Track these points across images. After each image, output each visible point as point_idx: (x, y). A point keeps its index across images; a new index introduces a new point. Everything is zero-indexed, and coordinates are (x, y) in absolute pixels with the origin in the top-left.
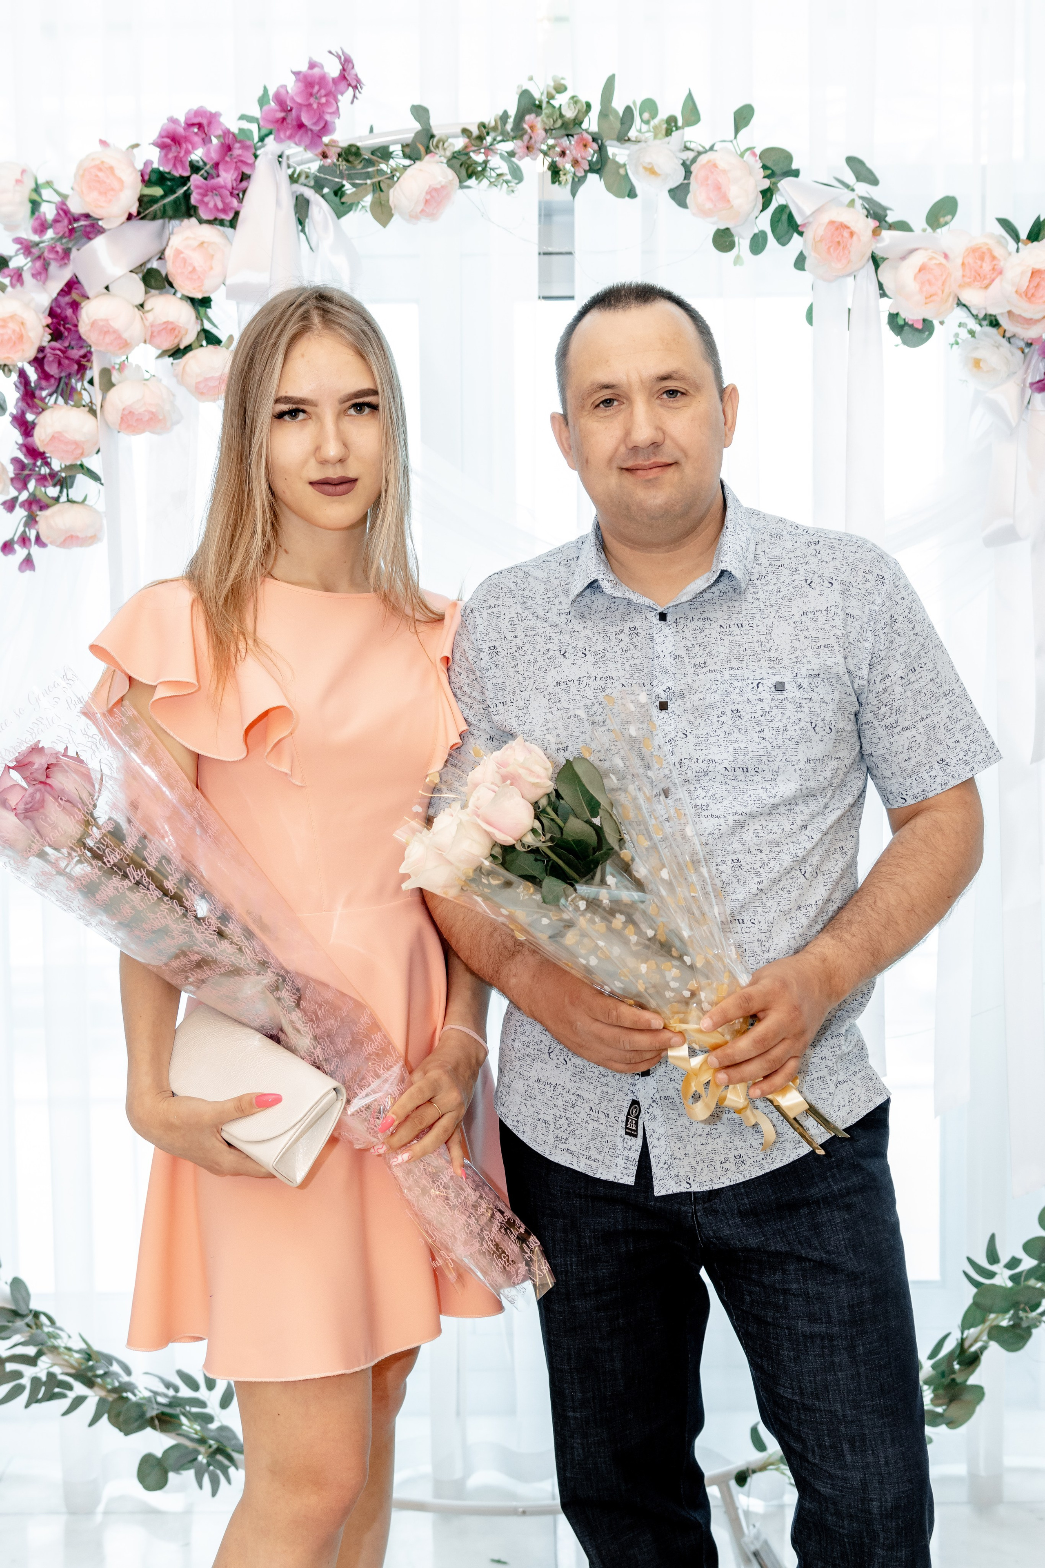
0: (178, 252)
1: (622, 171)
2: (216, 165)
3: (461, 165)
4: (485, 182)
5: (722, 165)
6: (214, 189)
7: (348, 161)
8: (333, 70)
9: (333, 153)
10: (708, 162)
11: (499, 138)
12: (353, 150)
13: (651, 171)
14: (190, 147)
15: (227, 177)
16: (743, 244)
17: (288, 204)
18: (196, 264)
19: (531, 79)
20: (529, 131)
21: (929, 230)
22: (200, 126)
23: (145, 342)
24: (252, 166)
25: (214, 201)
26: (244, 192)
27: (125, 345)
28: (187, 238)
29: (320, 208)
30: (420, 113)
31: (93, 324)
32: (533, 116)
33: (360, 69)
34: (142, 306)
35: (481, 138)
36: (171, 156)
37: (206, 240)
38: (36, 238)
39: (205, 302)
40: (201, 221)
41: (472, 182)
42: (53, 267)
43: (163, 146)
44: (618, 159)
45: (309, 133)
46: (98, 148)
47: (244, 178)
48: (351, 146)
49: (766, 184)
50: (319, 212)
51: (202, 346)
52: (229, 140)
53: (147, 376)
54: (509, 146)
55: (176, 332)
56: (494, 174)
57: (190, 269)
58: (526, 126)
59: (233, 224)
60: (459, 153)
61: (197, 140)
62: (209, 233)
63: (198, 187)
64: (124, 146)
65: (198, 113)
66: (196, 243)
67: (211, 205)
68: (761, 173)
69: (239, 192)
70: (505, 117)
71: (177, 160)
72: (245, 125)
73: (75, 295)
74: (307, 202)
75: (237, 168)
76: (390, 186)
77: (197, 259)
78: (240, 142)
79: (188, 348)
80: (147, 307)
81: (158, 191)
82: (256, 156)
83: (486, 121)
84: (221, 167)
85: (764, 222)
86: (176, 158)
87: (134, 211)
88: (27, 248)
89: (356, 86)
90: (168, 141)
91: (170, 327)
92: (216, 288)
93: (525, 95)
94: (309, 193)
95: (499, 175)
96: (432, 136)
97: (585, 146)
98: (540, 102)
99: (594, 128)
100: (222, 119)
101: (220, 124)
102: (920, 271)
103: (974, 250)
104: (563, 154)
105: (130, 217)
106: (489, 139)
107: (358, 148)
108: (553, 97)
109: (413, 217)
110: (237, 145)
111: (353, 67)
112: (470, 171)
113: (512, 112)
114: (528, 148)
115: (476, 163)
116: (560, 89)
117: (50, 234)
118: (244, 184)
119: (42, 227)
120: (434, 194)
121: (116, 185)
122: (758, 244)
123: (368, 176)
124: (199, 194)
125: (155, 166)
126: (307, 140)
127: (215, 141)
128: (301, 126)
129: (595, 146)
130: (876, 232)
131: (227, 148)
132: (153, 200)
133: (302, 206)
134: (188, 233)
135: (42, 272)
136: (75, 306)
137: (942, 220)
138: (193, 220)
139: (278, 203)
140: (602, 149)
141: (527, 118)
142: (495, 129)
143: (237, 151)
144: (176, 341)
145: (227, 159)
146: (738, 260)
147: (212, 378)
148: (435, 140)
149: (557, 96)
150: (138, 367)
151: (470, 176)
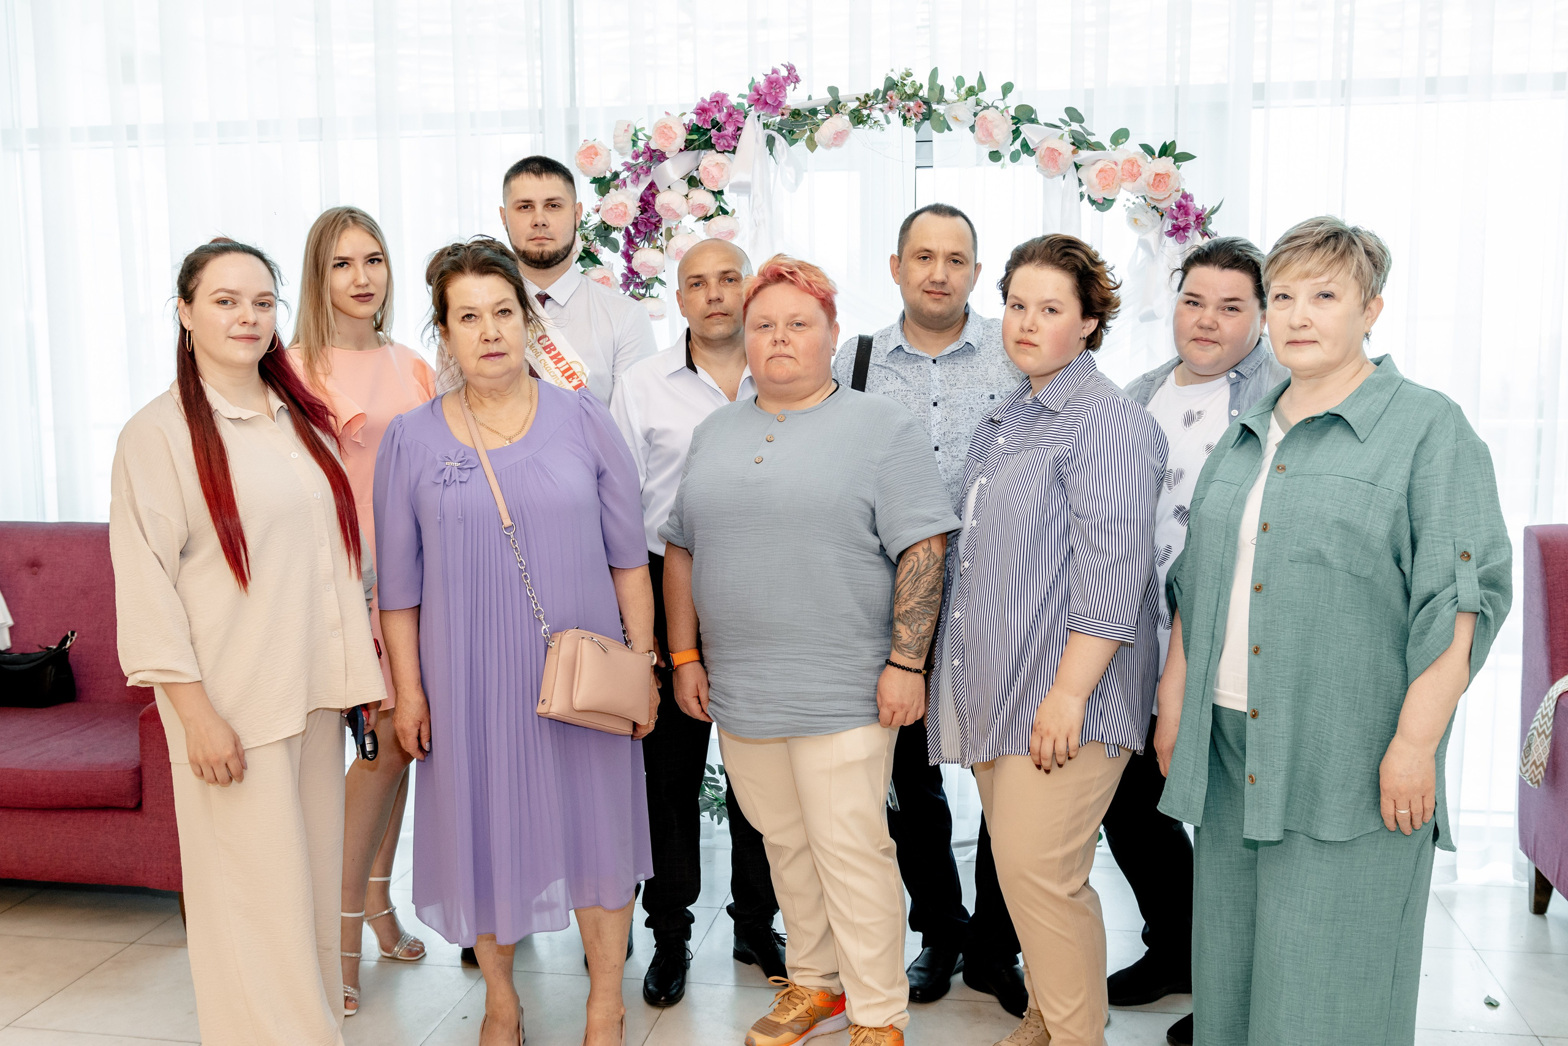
0: (705, 168)
1: (942, 119)
2: (725, 123)
3: (855, 117)
4: (867, 126)
5: (989, 118)
6: (723, 137)
7: (793, 118)
8: (784, 73)
9: (787, 113)
10: (983, 116)
11: (875, 102)
12: (797, 112)
13: (956, 119)
14: (711, 114)
15: (730, 130)
16: (1006, 158)
17: (763, 141)
18: (714, 174)
19: (892, 70)
20: (889, 100)
21: (1113, 146)
22: (717, 102)
23: (689, 213)
24: (743, 123)
25: (722, 142)
26: (740, 136)
27: (678, 216)
28: (710, 161)
29: (780, 142)
30: (833, 90)
31: (662, 205)
32: (892, 91)
33: (798, 72)
34: (687, 195)
35: (866, 102)
36: (702, 118)
37: (719, 162)
38: (634, 162)
39: (721, 193)
40: (718, 152)
41: (861, 126)
42: (642, 177)
43: (697, 114)
44: (940, 111)
45: (772, 106)
46: (665, 116)
47: (739, 129)
48: (795, 109)
49: (1014, 127)
50: (779, 144)
51: (719, 215)
52: (731, 111)
53: (690, 231)
54: (880, 106)
55: (705, 209)
56: (873, 122)
57: (711, 177)
58: (887, 97)
59: (734, 152)
60: (854, 110)
61: (716, 110)
62: (720, 158)
63: (715, 136)
64: (677, 114)
65: (717, 95)
66: (714, 163)
67: (722, 144)
68: (1011, 122)
69: (736, 137)
70: (877, 92)
71: (705, 121)
72: (741, 100)
73: (653, 191)
74: (774, 138)
75: (735, 125)
76: (817, 130)
77: (714, 171)
78: (737, 110)
79: (712, 217)
80: (689, 196)
81: (695, 137)
82: (745, 117)
83: (869, 93)
84: (727, 124)
85: (1017, 145)
86: (704, 119)
87: (683, 148)
88: (628, 167)
89: (797, 80)
90: (700, 111)
91: (701, 206)
92: (725, 186)
93: (889, 79)
94: (774, 134)
95: (875, 122)
96: (840, 103)
97: (920, 107)
98: (898, 82)
99: (926, 96)
100: (729, 98)
101: (728, 101)
102: (1099, 172)
103: (1129, 161)
104: (909, 110)
105: (681, 150)
106: (870, 103)
107: (799, 111)
108: (905, 80)
109: (828, 146)
110: (735, 113)
111: (795, 71)
112: (859, 120)
113: (882, 88)
114: (890, 108)
115: (863, 115)
116: (909, 75)
117: (641, 160)
118: (739, 132)
119: (636, 156)
120: (839, 134)
121: (673, 136)
122: (1015, 157)
123: (807, 124)
124: (715, 138)
125: (694, 122)
126: (771, 110)
127: (725, 111)
128: (766, 103)
129: (925, 107)
130: (1074, 152)
131: (730, 115)
132: (693, 141)
133: (770, 142)
134: (710, 158)
135: (636, 180)
136: (654, 196)
137: (1120, 141)
138: (714, 151)
139: (757, 140)
140: (930, 107)
141: (888, 93)
142: (873, 97)
143: (735, 116)
144: (705, 213)
145: (730, 120)
146: (1003, 166)
147: (723, 232)
148: (841, 104)
149: (907, 78)
150: (685, 227)
151: (859, 123)
